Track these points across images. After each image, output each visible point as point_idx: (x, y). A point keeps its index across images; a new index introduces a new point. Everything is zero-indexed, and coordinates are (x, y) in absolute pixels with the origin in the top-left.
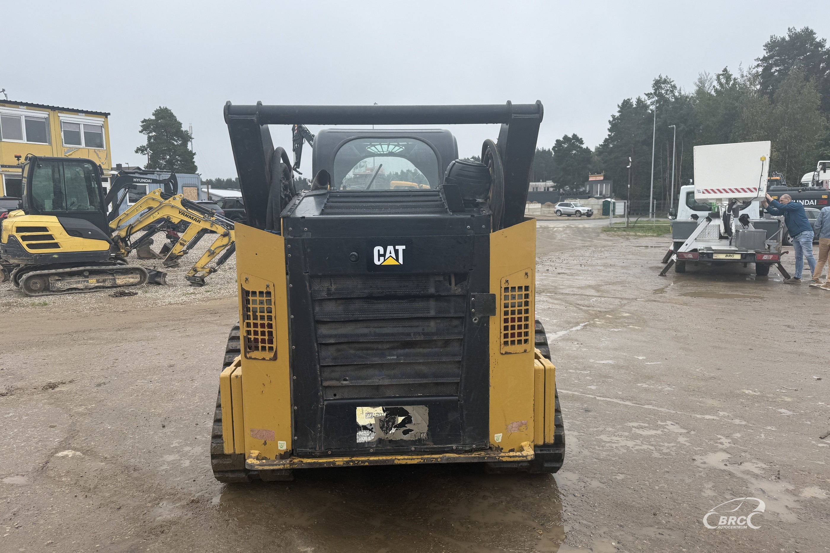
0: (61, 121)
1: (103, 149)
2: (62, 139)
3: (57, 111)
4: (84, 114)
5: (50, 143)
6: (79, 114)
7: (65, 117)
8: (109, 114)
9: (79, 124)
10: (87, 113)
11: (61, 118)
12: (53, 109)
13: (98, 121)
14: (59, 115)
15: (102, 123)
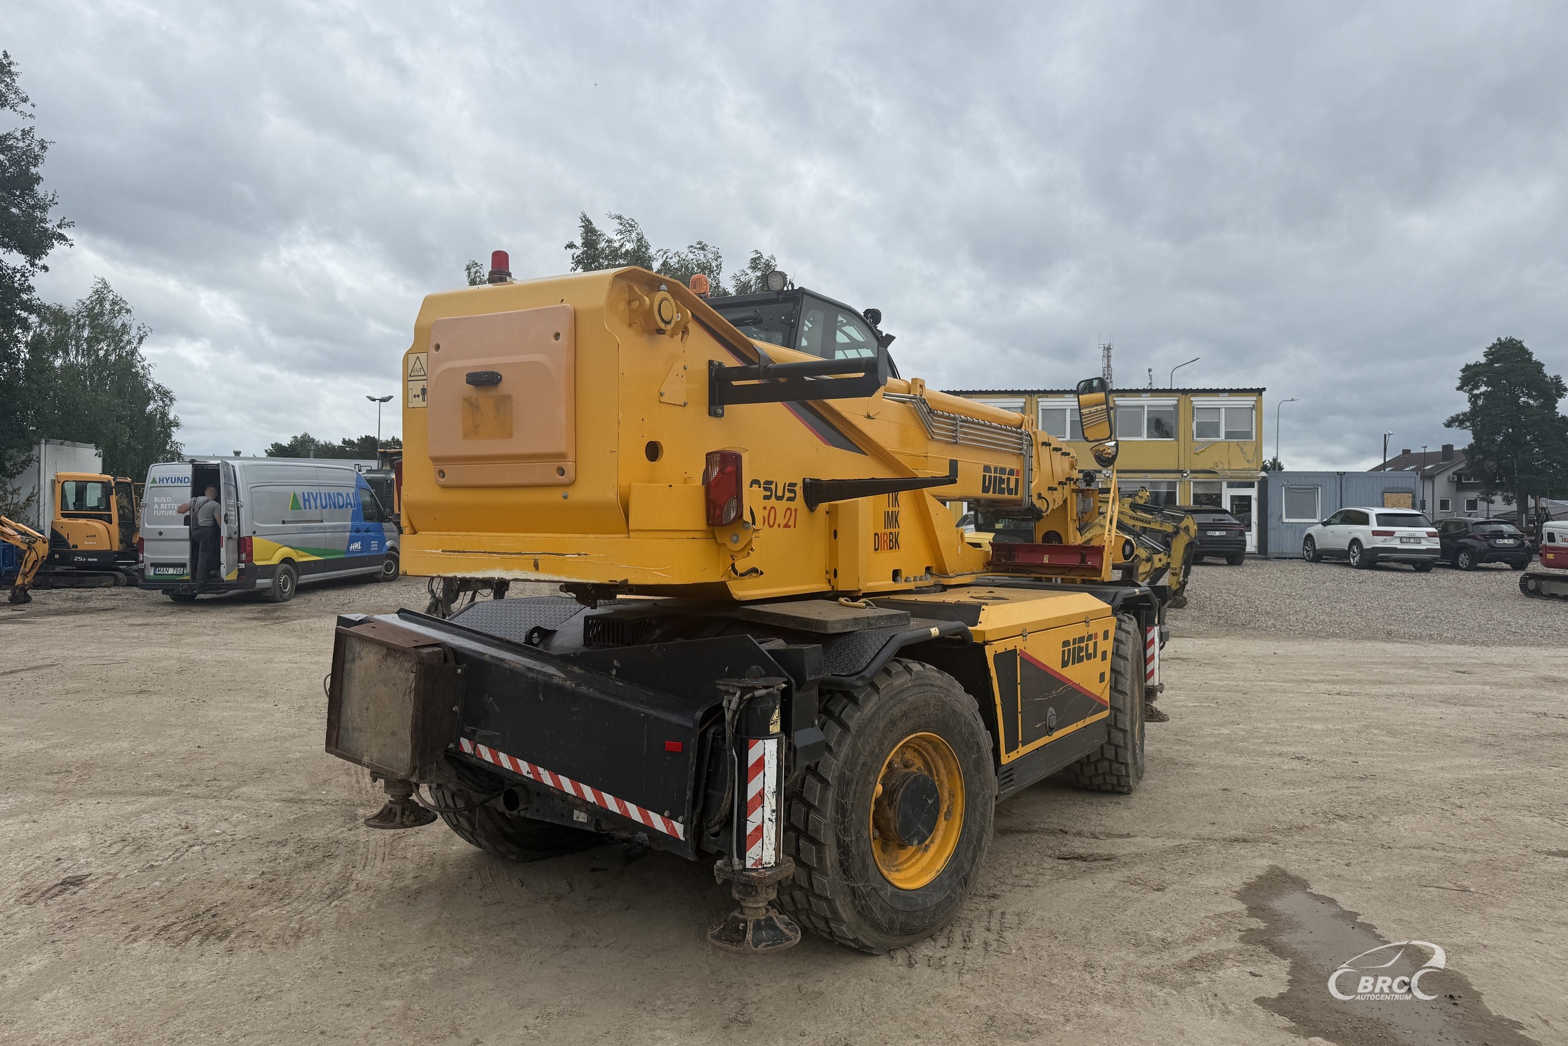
0: (1193, 408)
1: (1250, 440)
2: (1193, 432)
3: (1189, 395)
4: (1227, 394)
5: (1177, 439)
6: (1221, 394)
7: (1199, 401)
8: (1263, 390)
9: (1220, 408)
10: (1231, 391)
11: (1194, 403)
12: (1185, 392)
13: (1249, 401)
14: (1192, 399)
15: (1253, 403)
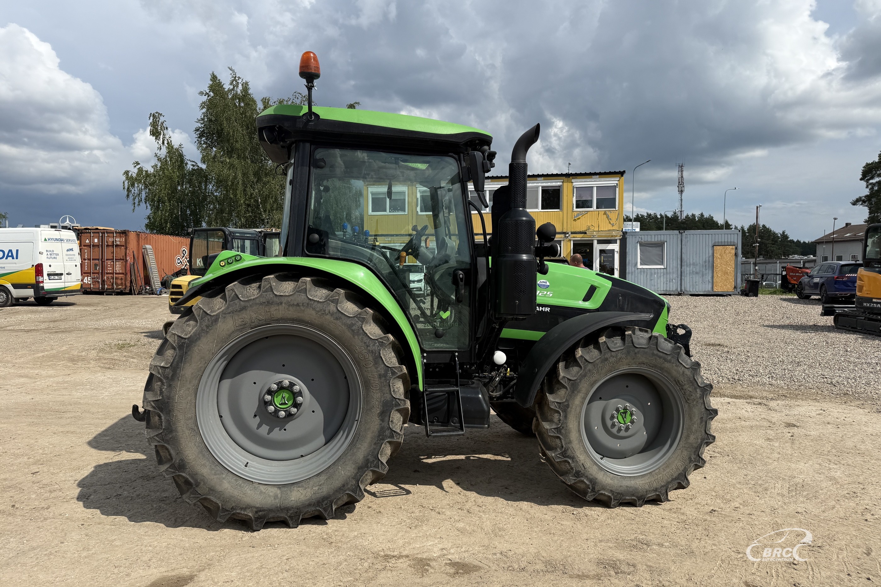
0: (574, 187)
1: (614, 209)
2: (573, 204)
3: (571, 177)
4: (598, 176)
5: (562, 210)
6: (593, 177)
7: (579, 183)
8: (624, 172)
9: (592, 187)
11: (574, 184)
12: (567, 176)
13: (612, 182)
14: (573, 181)
15: (617, 182)
